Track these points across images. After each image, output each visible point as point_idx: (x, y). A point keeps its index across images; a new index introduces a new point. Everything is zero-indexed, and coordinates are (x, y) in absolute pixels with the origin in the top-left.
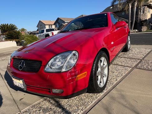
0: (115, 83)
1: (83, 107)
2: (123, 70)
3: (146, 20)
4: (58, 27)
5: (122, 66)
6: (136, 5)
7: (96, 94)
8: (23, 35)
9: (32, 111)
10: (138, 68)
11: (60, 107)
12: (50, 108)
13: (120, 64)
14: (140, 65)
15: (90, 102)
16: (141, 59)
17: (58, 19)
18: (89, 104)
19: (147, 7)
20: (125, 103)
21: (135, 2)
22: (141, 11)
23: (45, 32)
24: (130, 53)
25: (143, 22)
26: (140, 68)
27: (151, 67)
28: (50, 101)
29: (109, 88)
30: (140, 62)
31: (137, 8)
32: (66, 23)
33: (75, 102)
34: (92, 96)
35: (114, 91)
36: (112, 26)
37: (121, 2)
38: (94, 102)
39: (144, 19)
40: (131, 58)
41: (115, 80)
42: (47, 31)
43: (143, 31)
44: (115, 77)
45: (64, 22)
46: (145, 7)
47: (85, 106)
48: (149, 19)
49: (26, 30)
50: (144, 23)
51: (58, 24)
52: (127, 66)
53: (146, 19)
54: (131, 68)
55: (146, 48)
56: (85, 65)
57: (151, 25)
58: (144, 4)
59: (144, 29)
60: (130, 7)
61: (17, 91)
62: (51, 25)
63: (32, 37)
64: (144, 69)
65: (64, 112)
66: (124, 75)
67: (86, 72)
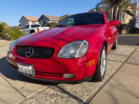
0: (111, 74)
1: (87, 93)
2: (115, 64)
3: (125, 25)
4: (42, 24)
5: (113, 61)
6: (117, 10)
7: (96, 83)
8: (6, 29)
9: (38, 97)
10: (127, 63)
11: (66, 93)
12: (56, 95)
13: (111, 59)
14: (128, 60)
15: (94, 89)
16: (128, 56)
17: (43, 16)
18: (93, 90)
19: (126, 12)
20: (124, 90)
21: (117, 7)
22: (121, 16)
23: (30, 28)
24: (118, 51)
25: (122, 26)
26: (129, 63)
27: (138, 62)
28: (53, 89)
29: (107, 78)
30: (128, 59)
31: (118, 13)
32: (50, 20)
33: (79, 89)
34: (93, 85)
35: (111, 81)
36: (108, 24)
37: (105, 6)
38: (96, 89)
39: (123, 24)
40: (119, 55)
41: (110, 72)
42: (32, 26)
43: (122, 34)
44: (109, 70)
45: (48, 20)
46: (124, 12)
47: (90, 93)
48: (127, 24)
49: (7, 24)
50: (124, 27)
51: (42, 21)
52: (118, 61)
53: (125, 23)
54: (121, 63)
55: (130, 48)
56: (94, 53)
57: (129, 29)
58: (124, 10)
59: (124, 32)
60: (113, 12)
61: (15, 80)
62: (35, 22)
63: (17, 31)
64: (133, 64)
65: (71, 97)
66: (117, 68)
67: (94, 60)
